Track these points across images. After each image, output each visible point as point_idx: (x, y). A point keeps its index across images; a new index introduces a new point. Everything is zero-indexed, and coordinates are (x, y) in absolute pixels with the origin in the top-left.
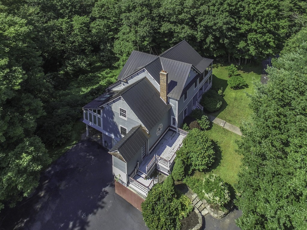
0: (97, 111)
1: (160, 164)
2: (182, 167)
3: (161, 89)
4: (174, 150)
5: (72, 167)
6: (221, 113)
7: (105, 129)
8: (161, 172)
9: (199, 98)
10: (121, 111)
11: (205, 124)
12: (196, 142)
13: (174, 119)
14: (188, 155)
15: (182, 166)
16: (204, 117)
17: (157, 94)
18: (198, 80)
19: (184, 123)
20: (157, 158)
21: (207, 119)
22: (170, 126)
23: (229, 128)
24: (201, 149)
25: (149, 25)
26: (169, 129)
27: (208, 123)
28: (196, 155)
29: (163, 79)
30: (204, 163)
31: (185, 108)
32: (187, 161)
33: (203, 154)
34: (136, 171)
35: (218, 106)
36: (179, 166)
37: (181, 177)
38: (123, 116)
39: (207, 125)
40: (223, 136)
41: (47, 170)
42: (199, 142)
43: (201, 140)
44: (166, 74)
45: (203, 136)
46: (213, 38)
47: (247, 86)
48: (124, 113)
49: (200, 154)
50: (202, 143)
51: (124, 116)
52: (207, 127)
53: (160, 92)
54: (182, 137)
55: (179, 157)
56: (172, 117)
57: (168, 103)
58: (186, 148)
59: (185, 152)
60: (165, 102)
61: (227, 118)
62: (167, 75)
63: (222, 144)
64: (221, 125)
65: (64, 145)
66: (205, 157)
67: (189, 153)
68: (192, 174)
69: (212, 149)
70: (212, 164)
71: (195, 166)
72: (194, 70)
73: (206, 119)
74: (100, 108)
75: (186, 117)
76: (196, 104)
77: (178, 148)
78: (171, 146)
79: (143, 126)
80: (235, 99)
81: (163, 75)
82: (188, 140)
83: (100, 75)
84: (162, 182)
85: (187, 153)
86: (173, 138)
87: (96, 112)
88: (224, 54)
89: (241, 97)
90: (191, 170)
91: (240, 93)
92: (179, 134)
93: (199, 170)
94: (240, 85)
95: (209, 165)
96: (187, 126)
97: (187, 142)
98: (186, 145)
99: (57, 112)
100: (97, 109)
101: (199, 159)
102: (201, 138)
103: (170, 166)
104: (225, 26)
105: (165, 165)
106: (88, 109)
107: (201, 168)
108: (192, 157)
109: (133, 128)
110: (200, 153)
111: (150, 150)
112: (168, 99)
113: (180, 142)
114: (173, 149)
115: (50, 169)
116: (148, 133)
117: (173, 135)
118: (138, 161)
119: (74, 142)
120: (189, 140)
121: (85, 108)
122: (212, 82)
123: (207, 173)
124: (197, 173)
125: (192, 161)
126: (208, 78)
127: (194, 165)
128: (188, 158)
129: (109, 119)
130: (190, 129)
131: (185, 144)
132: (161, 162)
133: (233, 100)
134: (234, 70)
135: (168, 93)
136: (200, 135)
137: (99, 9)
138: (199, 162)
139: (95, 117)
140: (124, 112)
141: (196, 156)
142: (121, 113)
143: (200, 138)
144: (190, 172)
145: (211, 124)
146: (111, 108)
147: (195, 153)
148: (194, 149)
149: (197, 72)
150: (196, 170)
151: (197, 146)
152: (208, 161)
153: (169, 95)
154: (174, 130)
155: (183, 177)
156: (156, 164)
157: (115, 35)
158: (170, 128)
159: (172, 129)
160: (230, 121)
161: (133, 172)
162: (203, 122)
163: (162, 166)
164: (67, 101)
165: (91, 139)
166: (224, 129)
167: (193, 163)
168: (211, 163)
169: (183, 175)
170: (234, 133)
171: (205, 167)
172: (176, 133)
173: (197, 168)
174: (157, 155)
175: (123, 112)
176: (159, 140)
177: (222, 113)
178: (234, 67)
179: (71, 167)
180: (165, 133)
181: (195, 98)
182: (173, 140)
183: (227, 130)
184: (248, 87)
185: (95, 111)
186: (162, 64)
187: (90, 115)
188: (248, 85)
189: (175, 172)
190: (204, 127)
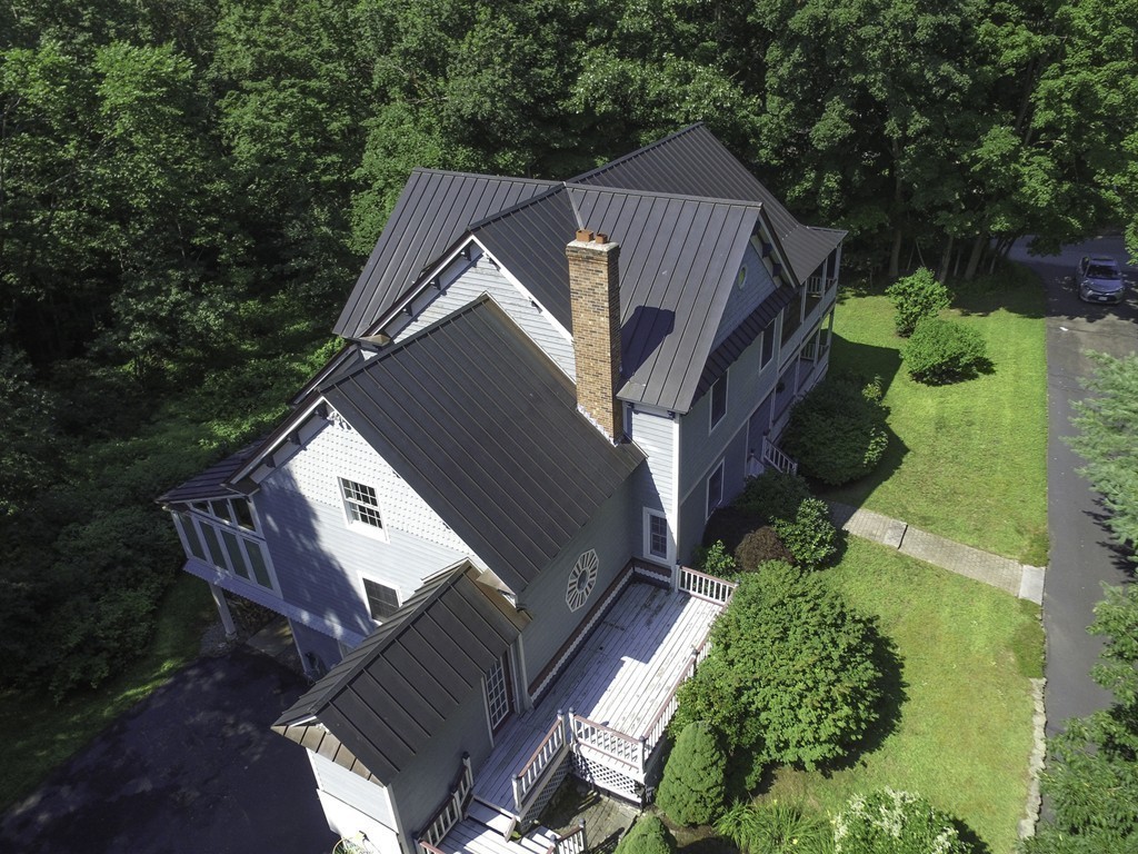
0: (230, 508)
1: (592, 753)
2: (715, 763)
3: (579, 355)
4: (665, 676)
5: (146, 785)
6: (880, 487)
7: (293, 596)
8: (597, 788)
9: (774, 422)
10: (349, 494)
11: (812, 538)
12: (786, 630)
13: (660, 524)
14: (744, 699)
15: (715, 758)
16: (811, 507)
17: (559, 391)
18: (779, 322)
19: (708, 542)
20: (573, 726)
21: (825, 518)
22: (635, 561)
23: (926, 550)
24: (814, 666)
25: (505, 61)
26: (635, 573)
27: (827, 534)
28: (787, 698)
29: (589, 283)
30: (827, 729)
31: (715, 464)
32: (740, 733)
33: (822, 688)
34: (457, 803)
35: (872, 454)
36: (698, 762)
37: (709, 811)
38: (364, 519)
39: (822, 543)
40: (902, 588)
41: (19, 811)
42: (799, 630)
43: (813, 621)
44: (605, 248)
45: (818, 597)
46: (849, 112)
47: (985, 367)
48: (369, 506)
49: (809, 689)
50: (816, 633)
51: (373, 522)
52: (823, 552)
53: (574, 380)
54: (701, 609)
55: (697, 716)
56: (647, 512)
57: (623, 433)
58: (731, 663)
59: (728, 684)
60: (608, 435)
61: (911, 510)
62: (614, 255)
63: (902, 629)
64: (887, 542)
65: (115, 681)
66: (834, 702)
67: (749, 689)
68: (763, 787)
69: (868, 657)
70: (865, 733)
71: (779, 749)
72: (767, 249)
73: (818, 518)
74: (239, 486)
75: (718, 515)
76: (764, 452)
77: (688, 669)
78: (644, 655)
79: (480, 565)
80: (941, 425)
81: (590, 257)
82: (738, 621)
83: (305, 369)
84: (607, 841)
85: (738, 690)
86: (656, 620)
87: (227, 516)
88: (881, 227)
89: (967, 412)
90: (758, 769)
91: (956, 397)
92: (688, 597)
93: (798, 765)
94: (964, 361)
95: (853, 738)
96: (724, 552)
97: (734, 634)
98: (732, 653)
99: (77, 535)
100: (229, 497)
101: (801, 713)
102: (813, 609)
103: (645, 764)
104: (930, 19)
105: (622, 757)
106: (189, 503)
107: (811, 754)
108: (766, 708)
109: (428, 584)
110: (811, 684)
111: (532, 689)
112: (622, 413)
113: (693, 633)
114: (659, 672)
115: (32, 801)
116: (513, 602)
117: (656, 602)
118: (465, 755)
119: (167, 665)
120: (743, 624)
121: (174, 497)
122: (828, 353)
123: (834, 773)
124: (786, 780)
125: (766, 727)
126: (799, 352)
127: (777, 746)
128: (745, 714)
129: (298, 537)
130: (739, 569)
131: (727, 646)
132: (595, 746)
133: (930, 429)
134: (932, 294)
135: (619, 379)
136: (804, 594)
137: (244, 18)
138: (804, 731)
139: (230, 539)
140: (366, 500)
141: (785, 704)
142: (353, 505)
143: (806, 607)
144: (751, 780)
145: (840, 542)
146: (289, 476)
147: (781, 687)
148: (776, 670)
149: (777, 269)
150: (783, 764)
151: (791, 652)
152: (847, 722)
153: (629, 392)
154: (661, 578)
155: (720, 810)
156: (571, 753)
157: (352, 172)
158: (638, 570)
159: (648, 573)
160: (925, 522)
161: (440, 810)
162: (803, 532)
163: (605, 761)
164: (127, 482)
165: (249, 647)
166: (901, 557)
167: (770, 738)
168: (863, 726)
169: (719, 800)
170: (951, 573)
171: (830, 750)
172: (668, 594)
173: (790, 755)
174: (571, 715)
175: (363, 502)
176: (585, 631)
177: (887, 490)
178: (928, 280)
179: (140, 790)
180: (614, 594)
181: (758, 424)
182: (653, 626)
183: (917, 563)
184: (994, 372)
185: (221, 511)
186: (579, 221)
187: (208, 530)
188: (992, 364)
189: (674, 789)
190: (807, 555)
